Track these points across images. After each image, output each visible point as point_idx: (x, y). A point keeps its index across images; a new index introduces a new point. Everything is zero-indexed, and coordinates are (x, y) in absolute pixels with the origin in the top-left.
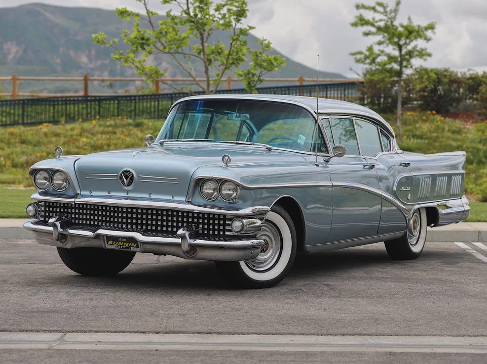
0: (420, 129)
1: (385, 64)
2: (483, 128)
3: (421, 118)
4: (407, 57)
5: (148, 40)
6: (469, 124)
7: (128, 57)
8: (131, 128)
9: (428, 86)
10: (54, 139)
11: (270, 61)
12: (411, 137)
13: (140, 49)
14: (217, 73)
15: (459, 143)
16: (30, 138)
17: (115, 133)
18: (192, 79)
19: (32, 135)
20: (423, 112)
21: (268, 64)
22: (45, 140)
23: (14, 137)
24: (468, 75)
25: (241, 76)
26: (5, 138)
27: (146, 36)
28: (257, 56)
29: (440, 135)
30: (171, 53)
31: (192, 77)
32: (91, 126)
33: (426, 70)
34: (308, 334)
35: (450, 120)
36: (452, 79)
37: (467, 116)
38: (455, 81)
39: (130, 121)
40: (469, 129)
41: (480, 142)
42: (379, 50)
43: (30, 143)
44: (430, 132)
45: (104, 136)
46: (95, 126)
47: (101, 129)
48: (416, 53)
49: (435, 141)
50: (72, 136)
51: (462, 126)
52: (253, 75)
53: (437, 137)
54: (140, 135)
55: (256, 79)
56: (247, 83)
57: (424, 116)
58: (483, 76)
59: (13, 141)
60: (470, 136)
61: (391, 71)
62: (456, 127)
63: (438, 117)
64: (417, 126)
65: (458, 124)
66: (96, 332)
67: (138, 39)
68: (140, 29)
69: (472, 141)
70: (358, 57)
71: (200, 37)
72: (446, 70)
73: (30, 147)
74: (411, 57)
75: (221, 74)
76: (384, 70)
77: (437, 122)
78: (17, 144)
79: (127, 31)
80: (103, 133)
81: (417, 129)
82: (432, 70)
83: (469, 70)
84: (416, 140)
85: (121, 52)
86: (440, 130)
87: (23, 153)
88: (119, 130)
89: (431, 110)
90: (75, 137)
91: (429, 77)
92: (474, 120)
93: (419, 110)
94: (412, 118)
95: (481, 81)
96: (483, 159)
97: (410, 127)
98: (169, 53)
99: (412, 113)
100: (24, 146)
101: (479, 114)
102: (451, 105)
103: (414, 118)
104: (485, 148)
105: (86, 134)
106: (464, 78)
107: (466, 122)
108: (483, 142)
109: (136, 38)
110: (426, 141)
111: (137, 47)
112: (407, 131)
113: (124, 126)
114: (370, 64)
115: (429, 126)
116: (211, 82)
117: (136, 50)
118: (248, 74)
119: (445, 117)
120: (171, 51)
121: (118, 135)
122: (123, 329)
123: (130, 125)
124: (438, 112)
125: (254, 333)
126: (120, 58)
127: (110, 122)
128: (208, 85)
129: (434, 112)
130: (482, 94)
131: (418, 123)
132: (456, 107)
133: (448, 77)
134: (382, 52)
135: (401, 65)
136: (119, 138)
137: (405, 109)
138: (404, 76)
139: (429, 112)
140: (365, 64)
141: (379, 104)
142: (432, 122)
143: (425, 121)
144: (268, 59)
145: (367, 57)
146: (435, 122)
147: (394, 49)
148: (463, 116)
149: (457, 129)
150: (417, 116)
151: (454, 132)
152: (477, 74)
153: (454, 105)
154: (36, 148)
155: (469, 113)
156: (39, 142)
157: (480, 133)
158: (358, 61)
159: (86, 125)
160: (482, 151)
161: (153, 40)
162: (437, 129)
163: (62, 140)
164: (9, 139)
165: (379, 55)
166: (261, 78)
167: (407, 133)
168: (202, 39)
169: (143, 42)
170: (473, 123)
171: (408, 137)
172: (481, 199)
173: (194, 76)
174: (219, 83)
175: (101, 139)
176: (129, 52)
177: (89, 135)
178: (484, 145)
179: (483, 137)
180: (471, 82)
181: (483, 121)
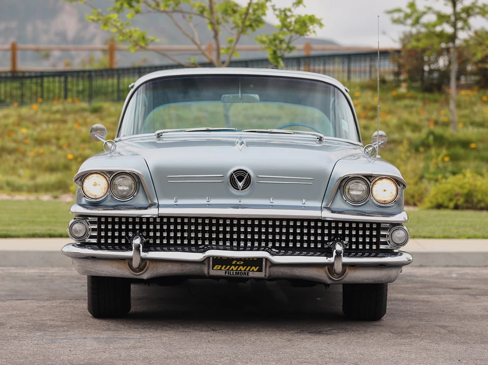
0: (479, 114)
1: (434, 26)
3: (481, 99)
4: (464, 15)
7: (109, 19)
8: (86, 114)
11: (304, 21)
12: (468, 124)
13: (126, 6)
14: (229, 39)
17: (64, 121)
18: (195, 47)
20: (482, 91)
21: (301, 26)
25: (264, 42)
28: (286, 15)
30: (167, 12)
31: (195, 43)
32: (32, 112)
39: (84, 105)
42: (425, 7)
45: (51, 126)
46: (36, 112)
47: (46, 116)
48: (477, 10)
50: (6, 126)
52: (281, 41)
55: (284, 46)
56: (272, 52)
57: (484, 96)
61: (441, 35)
64: (476, 109)
70: (396, 15)
74: (469, 15)
75: (235, 41)
76: (431, 34)
80: (48, 121)
81: (475, 113)
84: (476, 129)
85: (100, 10)
88: (70, 118)
90: (11, 127)
93: (476, 88)
94: (468, 100)
97: (466, 112)
98: (164, 12)
99: (468, 93)
103: (470, 99)
105: (25, 123)
111: (122, 5)
112: (462, 116)
113: (76, 112)
114: (413, 25)
116: (222, 51)
117: (121, 8)
118: (275, 40)
120: (167, 9)
121: (70, 125)
123: (84, 110)
126: (98, 20)
127: (57, 106)
128: (219, 54)
131: (476, 106)
134: (430, 9)
135: (454, 25)
136: (71, 129)
137: (459, 87)
138: (458, 42)
140: (405, 25)
143: (487, 103)
144: (301, 20)
145: (407, 16)
147: (446, 5)
150: (475, 96)
158: (396, 21)
159: (25, 111)
165: (424, 13)
166: (291, 45)
167: (463, 120)
171: (464, 124)
173: (198, 42)
174: (233, 52)
175: (48, 130)
176: (110, 11)
177: (30, 124)
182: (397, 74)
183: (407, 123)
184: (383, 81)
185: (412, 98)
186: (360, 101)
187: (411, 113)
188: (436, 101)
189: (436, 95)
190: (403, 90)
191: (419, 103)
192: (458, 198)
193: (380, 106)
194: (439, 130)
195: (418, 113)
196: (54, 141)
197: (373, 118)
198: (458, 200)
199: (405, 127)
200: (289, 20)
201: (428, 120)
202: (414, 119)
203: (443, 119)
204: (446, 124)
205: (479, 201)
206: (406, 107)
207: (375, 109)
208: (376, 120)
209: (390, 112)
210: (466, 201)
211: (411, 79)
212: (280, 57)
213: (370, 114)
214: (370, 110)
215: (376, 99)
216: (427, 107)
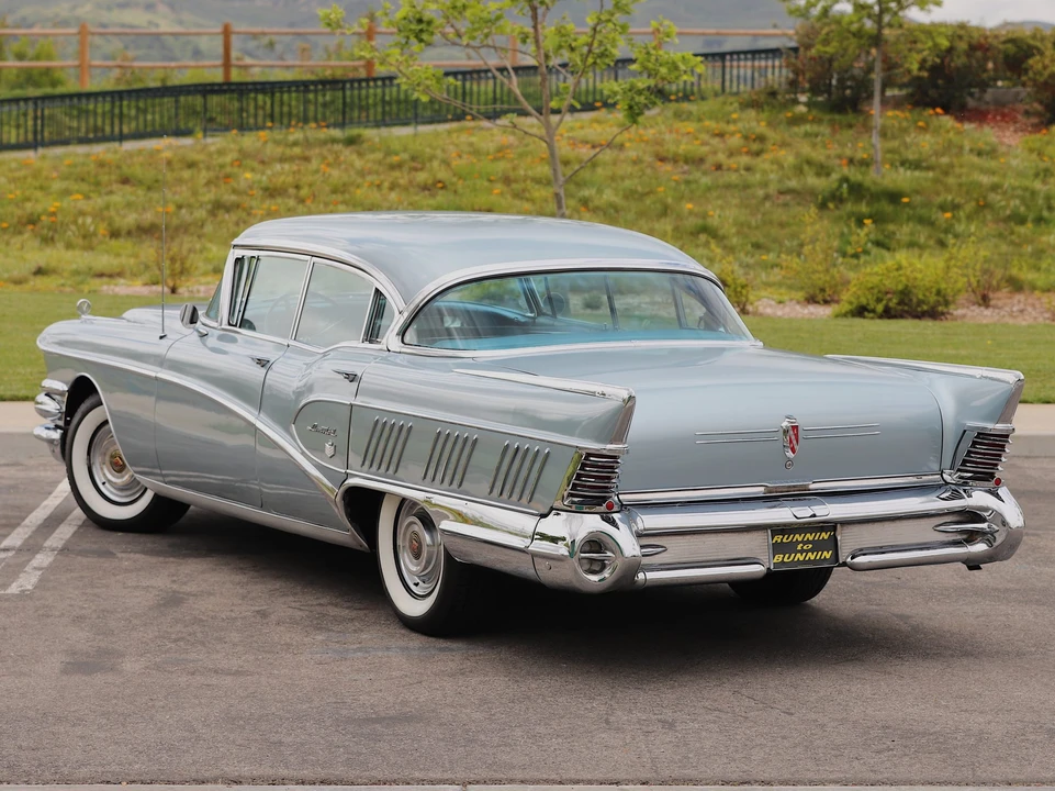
0: (914, 148)
2: (1037, 145)
3: (915, 123)
4: (893, 6)
5: (429, 23)
6: (1008, 134)
7: (389, 56)
8: (338, 147)
9: (930, 58)
10: (186, 174)
11: (674, 63)
12: (898, 164)
13: (413, 40)
15: (995, 179)
16: (138, 171)
17: (306, 159)
19: (142, 165)
20: (917, 110)
21: (669, 70)
22: (169, 176)
23: (106, 169)
24: (1004, 35)
25: (615, 93)
26: (88, 173)
27: (427, 16)
28: (648, 53)
29: (955, 161)
30: (473, 48)
32: (259, 144)
34: (940, 783)
35: (973, 126)
36: (974, 42)
37: (1004, 116)
38: (979, 47)
39: (336, 133)
40: (1010, 146)
41: (1037, 175)
43: (140, 183)
44: (936, 154)
45: (287, 166)
46: (265, 143)
47: (279, 150)
49: (946, 173)
50: (222, 166)
51: (994, 139)
53: (951, 166)
54: (358, 163)
57: (919, 120)
58: (1034, 37)
59: (104, 178)
60: (1014, 163)
61: (859, 34)
62: (986, 144)
63: (948, 121)
64: (908, 140)
65: (988, 134)
66: (522, 782)
67: (410, 22)
68: (415, 3)
69: (1020, 174)
71: (530, 13)
72: (962, 26)
73: (140, 192)
74: (901, 5)
75: (571, 88)
76: (846, 34)
77: (948, 132)
78: (115, 187)
79: (388, 5)
80: (282, 160)
81: (907, 146)
84: (909, 173)
86: (954, 151)
87: (129, 205)
88: (314, 153)
89: (934, 108)
90: (228, 170)
91: (936, 45)
92: (1018, 125)
93: (908, 105)
94: (896, 125)
95: (1031, 47)
96: (1045, 214)
97: (895, 144)
98: (468, 46)
99: (897, 113)
100: (128, 188)
101: (1027, 113)
102: (971, 95)
103: (900, 123)
104: (1045, 188)
105: (249, 162)
106: (998, 40)
107: (1003, 130)
108: (1042, 174)
109: (405, 18)
110: (931, 174)
111: (408, 38)
112: (887, 151)
113: (324, 143)
114: (819, 19)
115: (933, 140)
117: (407, 43)
118: (631, 90)
119: (960, 119)
120: (472, 43)
121: (314, 164)
122: (572, 775)
123: (334, 141)
124: (947, 110)
125: (836, 782)
127: (296, 135)
129: (939, 110)
130: (1035, 74)
131: (909, 135)
132: (980, 99)
133: (966, 38)
135: (878, 21)
136: (317, 171)
137: (885, 104)
139: (931, 112)
142: (937, 131)
143: (924, 130)
144: (670, 61)
146: (942, 131)
148: (994, 117)
149: (988, 148)
150: (906, 119)
151: (980, 154)
153: (976, 93)
154: (155, 195)
155: (1006, 111)
156: (157, 181)
157: (1034, 156)
159: (249, 141)
160: (1042, 195)
161: (439, 21)
162: (948, 147)
163: (204, 175)
164: (96, 176)
165: (836, 2)
167: (889, 156)
168: (535, 17)
169: (420, 27)
170: (1015, 131)
171: (892, 165)
175: (282, 173)
176: (391, 46)
177: (255, 164)
178: (1044, 182)
179: (1042, 165)
180: (1011, 48)
181: (1037, 128)
182: (793, 82)
183: (809, 162)
184: (773, 94)
185: (813, 121)
186: (740, 125)
187: (814, 145)
188: (850, 126)
189: (850, 117)
190: (801, 107)
191: (825, 129)
192: (889, 296)
193: (769, 133)
194: (855, 175)
195: (825, 146)
196: (292, 191)
197: (758, 154)
198: (890, 300)
199: (806, 168)
201: (839, 157)
202: (819, 155)
203: (861, 155)
204: (865, 164)
205: (920, 302)
206: (807, 135)
207: (761, 139)
208: (765, 156)
209: (784, 145)
210: (901, 303)
211: (814, 89)
213: (755, 147)
214: (754, 140)
215: (763, 124)
216: (838, 137)
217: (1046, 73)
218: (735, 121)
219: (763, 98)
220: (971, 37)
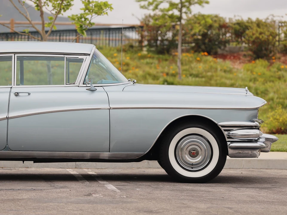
0: (195, 69)
1: (168, 10)
2: (251, 68)
3: (196, 58)
4: (187, 4)
6: (236, 64)
9: (203, 30)
11: (100, 6)
12: (188, 75)
14: (50, 17)
15: (233, 82)
18: (28, 22)
20: (196, 53)
21: (98, 9)
24: (234, 21)
25: (74, 19)
28: (89, 1)
29: (214, 74)
33: (203, 16)
35: (221, 60)
36: (221, 24)
37: (234, 57)
38: (223, 26)
40: (238, 69)
41: (250, 80)
44: (207, 71)
48: (196, 1)
49: (210, 79)
51: (231, 67)
52: (86, 19)
53: (212, 76)
55: (88, 22)
56: (79, 26)
58: (248, 22)
60: (240, 75)
61: (172, 17)
62: (227, 67)
63: (210, 58)
64: (193, 65)
65: (228, 64)
69: (243, 80)
70: (143, 3)
72: (216, 16)
74: (191, 4)
75: (54, 18)
77: (210, 62)
81: (192, 68)
82: (208, 16)
83: (235, 16)
84: (194, 79)
86: (213, 70)
89: (204, 51)
91: (206, 22)
92: (241, 61)
93: (192, 51)
94: (187, 59)
95: (247, 26)
97: (187, 67)
99: (187, 54)
101: (245, 55)
102: (220, 48)
103: (189, 59)
106: (232, 23)
107: (234, 62)
108: (253, 80)
110: (203, 79)
112: (184, 70)
114: (154, 10)
115: (204, 66)
116: (46, 25)
118: (81, 18)
119: (216, 58)
124: (209, 53)
128: (43, 27)
129: (206, 53)
130: (249, 37)
132: (224, 50)
133: (218, 22)
135: (180, 11)
137: (183, 51)
138: (183, 22)
139: (202, 54)
140: (148, 9)
141: (157, 46)
142: (205, 62)
143: (199, 61)
144: (99, 5)
145: (150, 4)
146: (208, 62)
148: (230, 57)
149: (228, 69)
150: (192, 57)
151: (225, 71)
152: (242, 19)
153: (222, 47)
155: (235, 55)
157: (249, 72)
158: (142, 7)
160: (253, 88)
162: (211, 69)
165: (162, 2)
166: (92, 22)
167: (184, 72)
170: (240, 63)
171: (186, 75)
172: (268, 131)
173: (30, 19)
174: (53, 26)
178: (254, 83)
179: (253, 77)
180: (237, 27)
181: (250, 61)
182: (141, 42)
183: (149, 74)
184: (132, 46)
185: (150, 58)
186: (117, 59)
187: (151, 68)
188: (166, 60)
189: (166, 56)
190: (145, 52)
191: (156, 61)
193: (131, 62)
194: (170, 79)
195: (155, 68)
197: (126, 71)
199: (148, 76)
200: (91, 5)
201: (162, 72)
202: (153, 71)
203: (172, 72)
204: (174, 75)
206: (147, 63)
207: (127, 65)
209: (137, 67)
211: (150, 45)
212: (84, 29)
213: (125, 68)
214: (124, 65)
215: (128, 58)
216: (161, 64)
217: (254, 37)
218: (115, 57)
219: (127, 48)
220: (220, 21)
